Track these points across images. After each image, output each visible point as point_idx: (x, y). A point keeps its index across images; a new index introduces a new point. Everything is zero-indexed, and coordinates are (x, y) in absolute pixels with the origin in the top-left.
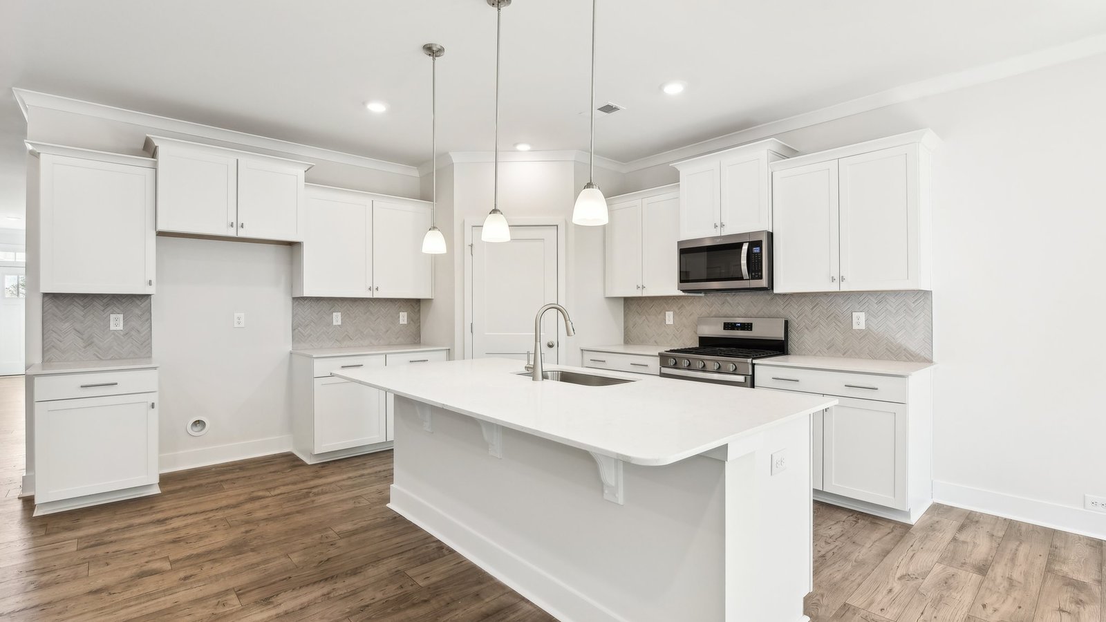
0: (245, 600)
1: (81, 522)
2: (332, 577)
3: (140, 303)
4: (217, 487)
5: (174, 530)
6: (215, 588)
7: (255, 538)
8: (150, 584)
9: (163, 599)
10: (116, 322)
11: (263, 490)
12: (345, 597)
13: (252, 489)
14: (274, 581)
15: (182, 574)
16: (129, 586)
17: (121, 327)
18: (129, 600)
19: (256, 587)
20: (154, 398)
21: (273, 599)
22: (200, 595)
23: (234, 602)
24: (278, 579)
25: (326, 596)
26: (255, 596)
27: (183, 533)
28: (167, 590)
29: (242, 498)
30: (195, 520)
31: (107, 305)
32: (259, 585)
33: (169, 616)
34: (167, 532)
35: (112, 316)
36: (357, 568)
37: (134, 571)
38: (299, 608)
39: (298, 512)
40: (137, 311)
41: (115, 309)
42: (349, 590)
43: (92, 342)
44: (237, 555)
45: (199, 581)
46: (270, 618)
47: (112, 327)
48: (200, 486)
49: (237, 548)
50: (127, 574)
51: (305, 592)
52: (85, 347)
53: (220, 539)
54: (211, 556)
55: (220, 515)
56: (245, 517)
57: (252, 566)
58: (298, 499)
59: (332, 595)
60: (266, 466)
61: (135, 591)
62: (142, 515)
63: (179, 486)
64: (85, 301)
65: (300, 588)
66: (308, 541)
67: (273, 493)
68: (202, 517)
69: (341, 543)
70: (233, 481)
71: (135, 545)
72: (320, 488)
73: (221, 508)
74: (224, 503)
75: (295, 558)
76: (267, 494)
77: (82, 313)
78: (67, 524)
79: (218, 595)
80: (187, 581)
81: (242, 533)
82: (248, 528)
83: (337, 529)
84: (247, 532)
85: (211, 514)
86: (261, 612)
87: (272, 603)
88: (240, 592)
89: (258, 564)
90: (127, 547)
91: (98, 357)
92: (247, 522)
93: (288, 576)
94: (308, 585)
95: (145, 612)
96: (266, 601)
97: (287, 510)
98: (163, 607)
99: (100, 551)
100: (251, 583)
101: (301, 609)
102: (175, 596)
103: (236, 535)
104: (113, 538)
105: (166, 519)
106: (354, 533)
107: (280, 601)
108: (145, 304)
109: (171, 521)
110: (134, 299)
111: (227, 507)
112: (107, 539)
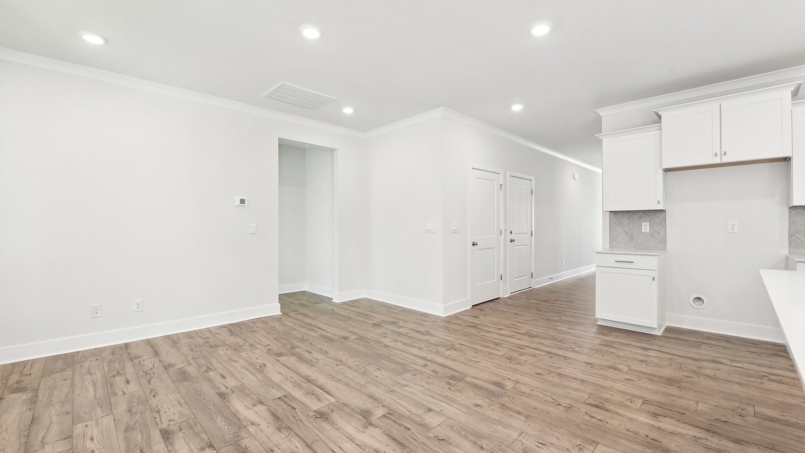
0: (645, 407)
1: (611, 333)
2: (714, 432)
3: (659, 216)
4: (698, 345)
5: (648, 356)
6: (637, 392)
7: (687, 382)
8: (611, 373)
9: (609, 382)
10: (646, 227)
11: (728, 359)
12: (709, 449)
13: (719, 355)
14: (672, 409)
15: (628, 377)
16: (601, 369)
17: (648, 230)
18: (595, 374)
19: (658, 405)
20: (655, 274)
21: (660, 417)
22: (627, 391)
23: (638, 403)
24: (675, 410)
25: (696, 439)
26: (653, 409)
27: (650, 359)
28: (614, 379)
29: (706, 358)
30: (663, 356)
31: (641, 217)
32: (660, 405)
33: (603, 390)
34: (643, 355)
35: (643, 224)
36: (742, 440)
37: (610, 364)
38: (669, 431)
39: (739, 383)
40: (657, 220)
41: (645, 219)
42: (717, 447)
43: (632, 239)
44: (666, 384)
45: (632, 384)
46: (647, 424)
47: (643, 230)
48: (687, 340)
49: (670, 381)
50: (606, 363)
51: (683, 427)
52: (629, 241)
53: (668, 372)
54: (651, 377)
55: (681, 360)
56: (695, 369)
57: (668, 395)
58: (749, 376)
59: (700, 441)
60: (751, 346)
61: (602, 372)
62: (640, 342)
63: (674, 336)
64: (630, 215)
65: (684, 423)
66: (725, 403)
67: (732, 364)
68: (669, 356)
69: (751, 419)
70: (711, 346)
71: (622, 354)
72: (780, 378)
73: (686, 357)
74: (691, 355)
75: (701, 407)
76: (729, 363)
77: (628, 222)
78: (605, 332)
79: (634, 396)
80: (628, 381)
81: (683, 375)
82: (690, 374)
83: (758, 409)
84: (687, 376)
85: (676, 357)
86: (646, 418)
87: (657, 418)
88: (646, 402)
89: (673, 396)
90: (618, 353)
91: (636, 247)
92: (694, 372)
93: (684, 412)
94: (691, 425)
95: (596, 382)
96: (655, 415)
97: (731, 379)
98: (605, 385)
99: (605, 349)
100: (658, 402)
101: (670, 432)
102: (615, 384)
103: (678, 374)
104: (617, 346)
105: (649, 349)
106: (772, 419)
107: (662, 420)
108: (662, 216)
109: (650, 351)
110: (656, 213)
111: (691, 358)
112: (614, 345)
